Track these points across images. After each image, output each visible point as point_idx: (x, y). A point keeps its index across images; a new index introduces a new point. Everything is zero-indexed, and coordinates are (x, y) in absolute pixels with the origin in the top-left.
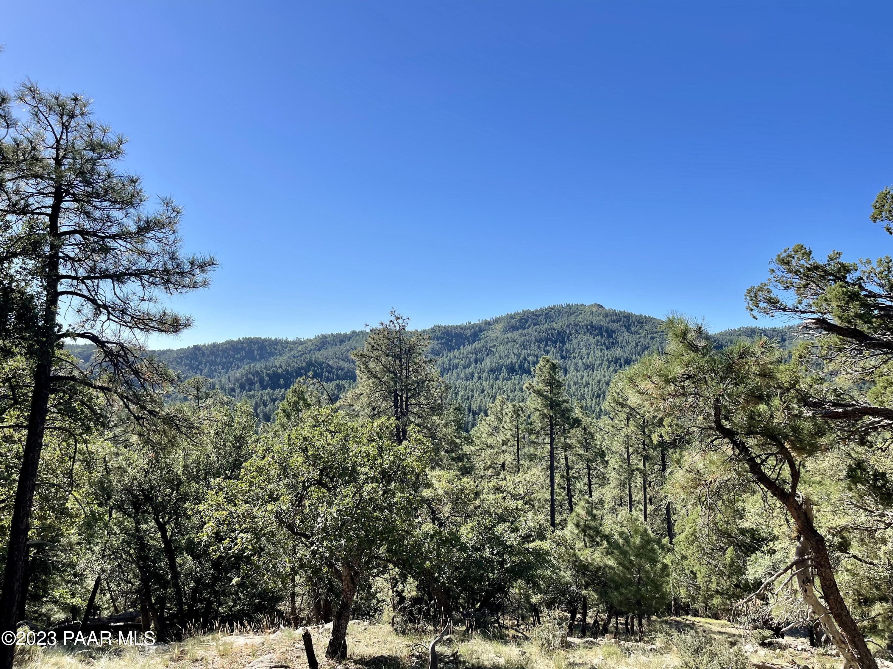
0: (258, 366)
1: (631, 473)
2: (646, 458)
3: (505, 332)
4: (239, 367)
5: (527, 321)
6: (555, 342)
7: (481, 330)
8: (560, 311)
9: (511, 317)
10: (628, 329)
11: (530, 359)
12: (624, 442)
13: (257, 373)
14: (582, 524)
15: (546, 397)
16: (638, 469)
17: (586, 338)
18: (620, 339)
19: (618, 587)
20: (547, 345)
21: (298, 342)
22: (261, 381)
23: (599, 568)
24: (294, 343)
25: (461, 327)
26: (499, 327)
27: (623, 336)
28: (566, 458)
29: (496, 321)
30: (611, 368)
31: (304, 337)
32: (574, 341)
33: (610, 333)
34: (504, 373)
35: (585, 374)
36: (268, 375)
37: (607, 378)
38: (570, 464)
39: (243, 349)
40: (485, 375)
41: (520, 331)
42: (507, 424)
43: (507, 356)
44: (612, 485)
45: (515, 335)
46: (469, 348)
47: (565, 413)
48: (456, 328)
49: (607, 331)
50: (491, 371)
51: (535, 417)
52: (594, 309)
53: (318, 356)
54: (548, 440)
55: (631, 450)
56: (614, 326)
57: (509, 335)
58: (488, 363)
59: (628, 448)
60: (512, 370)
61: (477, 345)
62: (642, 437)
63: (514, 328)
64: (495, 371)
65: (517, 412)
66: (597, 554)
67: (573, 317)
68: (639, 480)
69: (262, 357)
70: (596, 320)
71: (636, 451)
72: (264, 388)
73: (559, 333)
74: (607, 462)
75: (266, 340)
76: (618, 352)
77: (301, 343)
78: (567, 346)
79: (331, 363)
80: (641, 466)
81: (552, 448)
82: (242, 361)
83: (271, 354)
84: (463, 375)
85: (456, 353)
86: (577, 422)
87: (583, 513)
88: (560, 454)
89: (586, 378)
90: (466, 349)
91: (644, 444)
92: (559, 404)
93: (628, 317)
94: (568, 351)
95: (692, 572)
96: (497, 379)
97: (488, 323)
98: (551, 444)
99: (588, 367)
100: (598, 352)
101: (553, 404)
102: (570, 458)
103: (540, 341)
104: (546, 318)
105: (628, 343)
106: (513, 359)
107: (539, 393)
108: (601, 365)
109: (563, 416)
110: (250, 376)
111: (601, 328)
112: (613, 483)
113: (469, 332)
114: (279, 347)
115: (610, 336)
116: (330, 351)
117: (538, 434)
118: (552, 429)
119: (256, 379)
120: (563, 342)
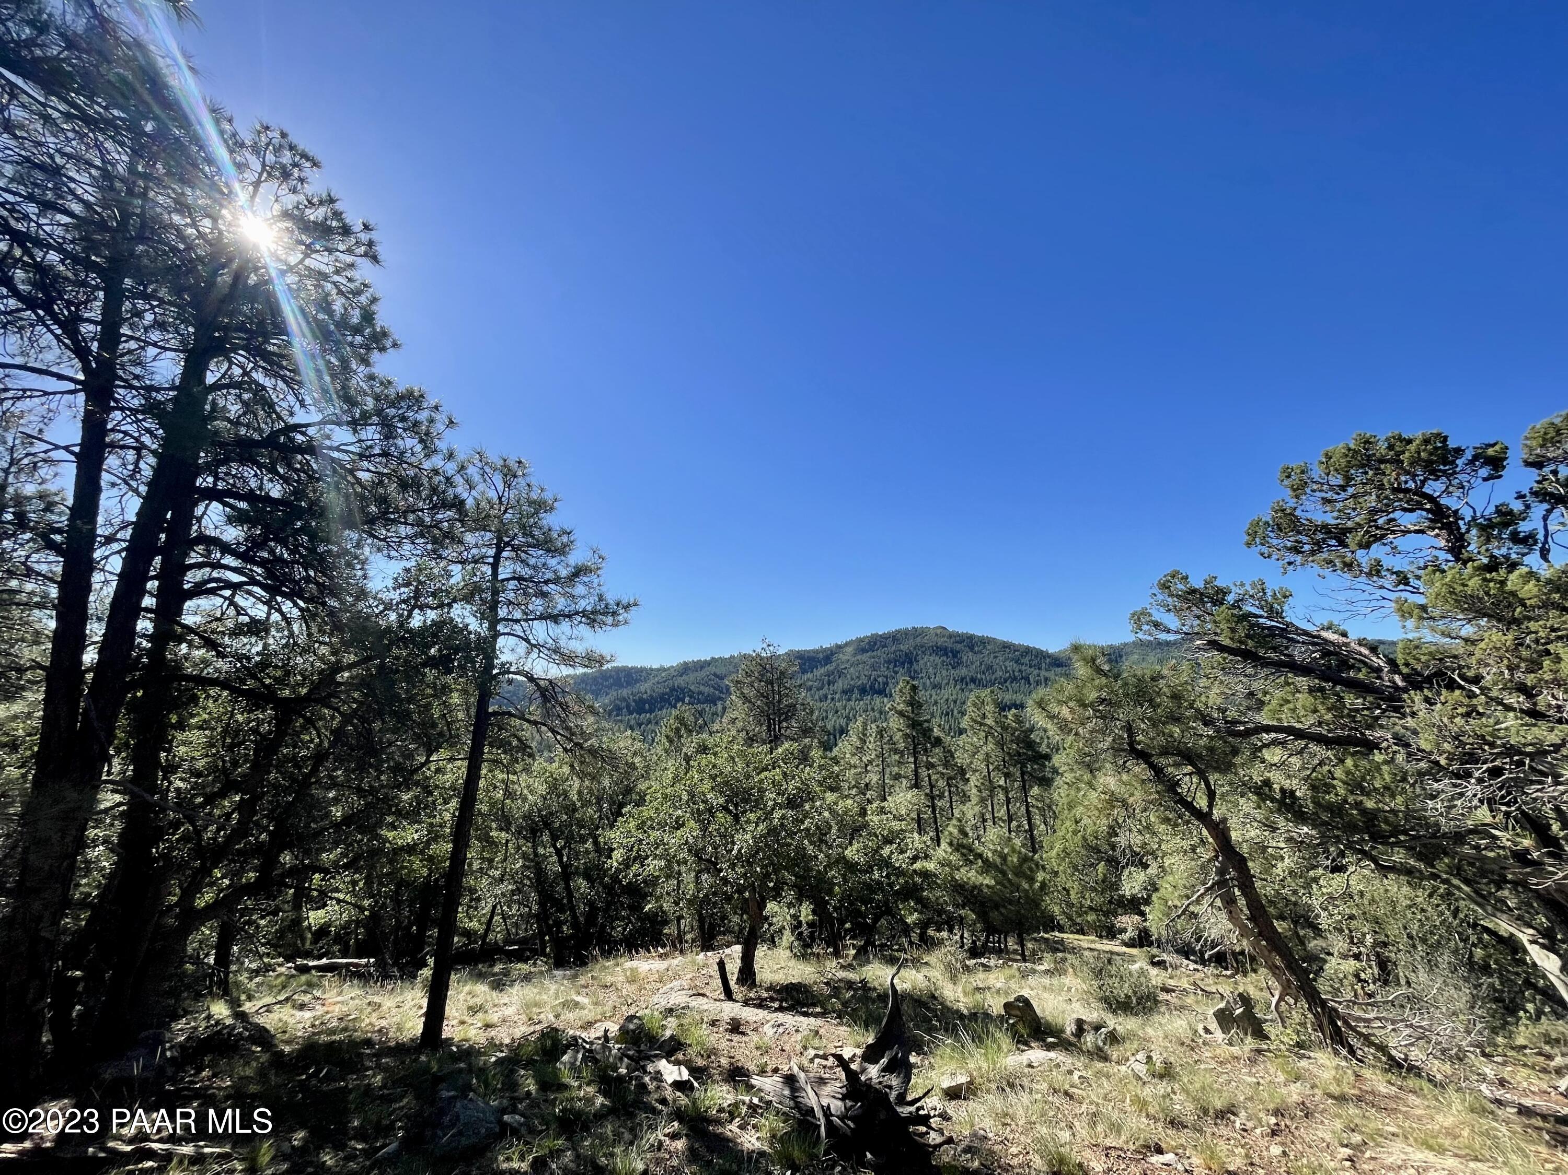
0: (625, 692)
1: (992, 789)
2: (1007, 775)
3: (855, 655)
4: (607, 694)
5: (875, 644)
6: (903, 663)
7: (832, 654)
8: (906, 634)
9: (860, 640)
10: (971, 648)
11: (880, 679)
12: (984, 760)
13: (624, 699)
14: (955, 842)
15: (908, 718)
16: (1000, 786)
17: (932, 658)
18: (965, 658)
19: (996, 906)
20: (895, 666)
21: (662, 669)
22: (628, 707)
23: (975, 887)
24: (658, 670)
25: (814, 651)
26: (850, 649)
27: (967, 656)
28: (929, 776)
29: (847, 644)
30: (958, 687)
31: (667, 665)
32: (921, 662)
33: (955, 653)
34: (856, 694)
35: (933, 693)
36: (634, 701)
37: (954, 697)
38: (933, 783)
39: (611, 676)
40: (837, 696)
41: (869, 654)
42: (872, 743)
43: (858, 677)
44: (974, 802)
45: (864, 657)
46: (822, 670)
47: (926, 732)
48: (809, 652)
49: (952, 651)
50: (844, 692)
51: (898, 737)
52: (938, 631)
53: (680, 681)
54: (912, 759)
55: (991, 767)
56: (958, 647)
57: (859, 657)
58: (840, 685)
59: (988, 766)
60: (863, 691)
61: (830, 667)
62: (1000, 754)
63: (864, 651)
64: (847, 692)
65: (881, 732)
66: (972, 873)
67: (918, 639)
68: (1002, 796)
69: (629, 684)
70: (941, 641)
71: (997, 768)
72: (631, 713)
73: (906, 654)
74: (968, 780)
75: (632, 668)
76: (963, 671)
77: (665, 670)
78: (915, 666)
79: (692, 688)
80: (1002, 782)
81: (916, 768)
82: (610, 687)
83: (637, 681)
84: (817, 697)
85: (809, 675)
86: (938, 742)
87: (955, 832)
88: (924, 773)
89: (934, 697)
90: (820, 671)
91: (1004, 761)
92: (920, 724)
93: (971, 637)
94: (915, 671)
95: (1064, 889)
96: (849, 700)
97: (839, 647)
98: (915, 763)
99: (935, 686)
100: (944, 673)
101: (914, 724)
102: (934, 777)
103: (889, 662)
104: (894, 640)
105: (972, 663)
106: (864, 680)
107: (901, 714)
108: (948, 684)
109: (924, 735)
110: (618, 702)
111: (946, 649)
112: (974, 800)
113: (821, 656)
114: (644, 674)
115: (955, 656)
116: (691, 677)
117: (902, 753)
118: (914, 749)
119: (624, 704)
120: (911, 663)
